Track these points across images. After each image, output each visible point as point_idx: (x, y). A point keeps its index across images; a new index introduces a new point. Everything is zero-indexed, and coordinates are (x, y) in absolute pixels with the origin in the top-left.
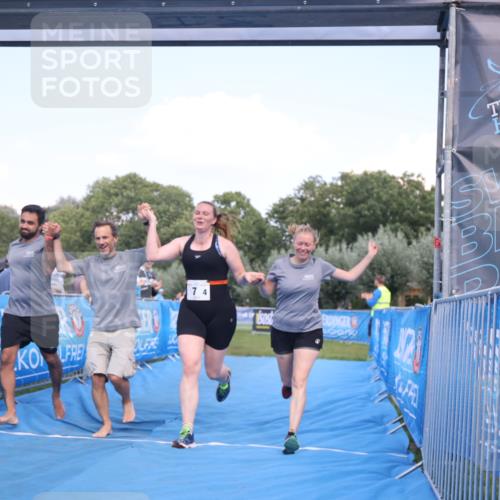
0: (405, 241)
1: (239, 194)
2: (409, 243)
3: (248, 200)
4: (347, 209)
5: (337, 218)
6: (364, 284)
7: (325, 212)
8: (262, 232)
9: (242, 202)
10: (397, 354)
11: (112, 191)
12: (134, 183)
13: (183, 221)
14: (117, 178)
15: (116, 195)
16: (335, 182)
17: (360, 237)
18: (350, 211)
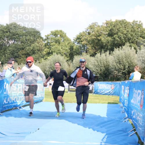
0: (135, 51)
1: (61, 31)
3: (65, 34)
4: (109, 37)
5: (104, 41)
6: (117, 70)
7: (99, 38)
8: (71, 48)
9: (62, 35)
10: (132, 101)
11: (5, 30)
12: (15, 27)
13: (36, 44)
14: (7, 25)
15: (7, 32)
16: (103, 25)
17: (115, 49)
18: (110, 39)
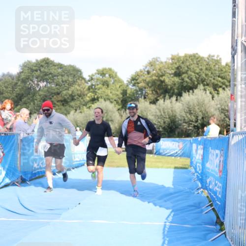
0: (211, 96)
1: (110, 69)
2: (213, 97)
3: (116, 73)
4: (175, 78)
5: (169, 83)
6: (186, 123)
7: (162, 79)
8: (124, 93)
9: (113, 75)
10: (208, 165)
11: (34, 68)
12: (47, 63)
13: (76, 86)
14: (37, 60)
15: (36, 71)
16: (168, 61)
17: (184, 94)
18: (177, 79)
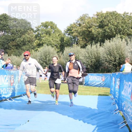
1: (52, 23)
2: (127, 44)
3: (56, 25)
4: (99, 29)
5: (95, 33)
6: (107, 62)
7: (90, 30)
8: (62, 39)
9: (53, 26)
10: (123, 93)
12: (5, 18)
17: (106, 40)
18: (100, 30)
